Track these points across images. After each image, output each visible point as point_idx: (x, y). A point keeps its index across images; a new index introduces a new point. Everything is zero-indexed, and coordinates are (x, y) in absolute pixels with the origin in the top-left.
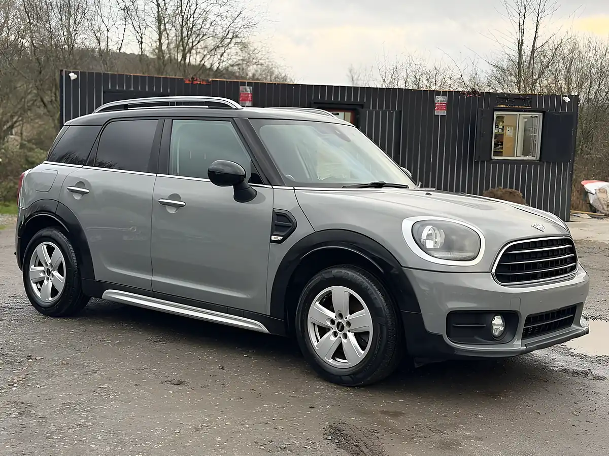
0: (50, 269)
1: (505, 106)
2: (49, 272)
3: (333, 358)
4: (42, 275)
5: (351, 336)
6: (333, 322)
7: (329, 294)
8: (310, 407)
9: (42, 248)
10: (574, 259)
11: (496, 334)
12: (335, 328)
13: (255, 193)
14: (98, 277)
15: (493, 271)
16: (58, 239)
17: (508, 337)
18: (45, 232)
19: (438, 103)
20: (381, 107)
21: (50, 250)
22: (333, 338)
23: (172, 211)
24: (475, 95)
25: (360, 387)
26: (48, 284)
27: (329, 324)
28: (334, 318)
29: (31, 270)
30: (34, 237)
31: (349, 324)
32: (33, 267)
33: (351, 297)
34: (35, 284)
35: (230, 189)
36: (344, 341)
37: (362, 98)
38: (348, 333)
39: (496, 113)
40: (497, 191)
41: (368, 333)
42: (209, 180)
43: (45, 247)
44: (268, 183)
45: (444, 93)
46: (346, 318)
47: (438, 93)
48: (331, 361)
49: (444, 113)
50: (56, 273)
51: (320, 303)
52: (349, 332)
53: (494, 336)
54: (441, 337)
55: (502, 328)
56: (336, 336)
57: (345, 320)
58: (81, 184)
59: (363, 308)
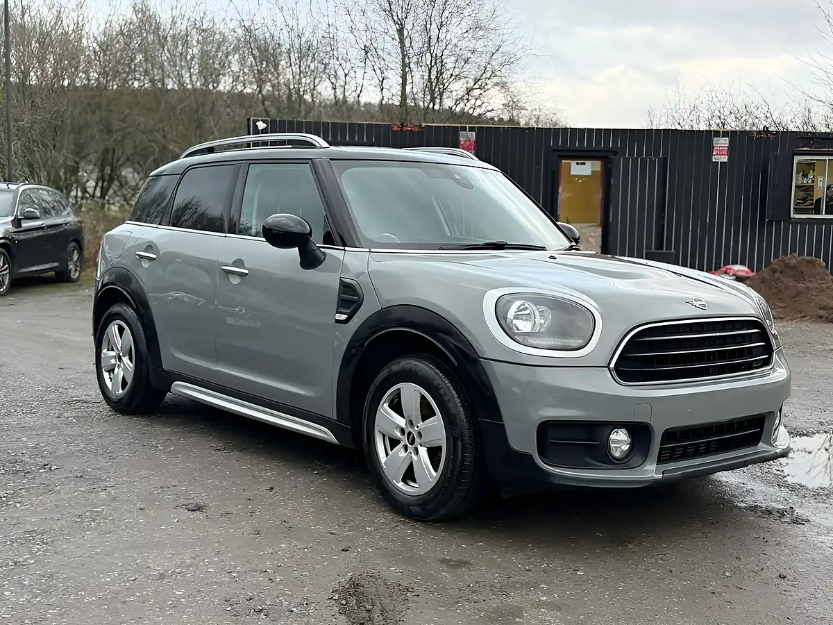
0: (121, 354)
1: (809, 149)
2: (120, 358)
3: (404, 480)
4: (113, 361)
5: (423, 451)
6: (403, 431)
7: (398, 393)
8: (343, 550)
9: (113, 328)
10: (768, 349)
11: (617, 454)
12: (405, 441)
13: (323, 257)
14: (165, 367)
15: (612, 365)
16: (127, 317)
17: (636, 459)
18: (116, 309)
19: (717, 147)
20: (640, 153)
21: (121, 330)
22: (403, 454)
23: (235, 281)
24: (767, 135)
25: (435, 521)
26: (119, 372)
27: (398, 434)
28: (404, 426)
29: (103, 356)
30: (106, 314)
31: (420, 434)
32: (105, 351)
33: (423, 397)
34: (107, 374)
35: (295, 252)
36: (414, 457)
37: (615, 142)
38: (419, 447)
39: (797, 159)
40: (790, 259)
41: (440, 448)
42: (264, 239)
43: (116, 327)
44: (341, 244)
45: (725, 134)
46: (418, 427)
47: (717, 134)
48: (401, 485)
49: (725, 159)
50: (126, 359)
51: (389, 406)
52: (421, 446)
53: (614, 458)
54: (529, 457)
55: (625, 447)
56: (406, 450)
57: (416, 429)
58: (150, 247)
59: (434, 414)
